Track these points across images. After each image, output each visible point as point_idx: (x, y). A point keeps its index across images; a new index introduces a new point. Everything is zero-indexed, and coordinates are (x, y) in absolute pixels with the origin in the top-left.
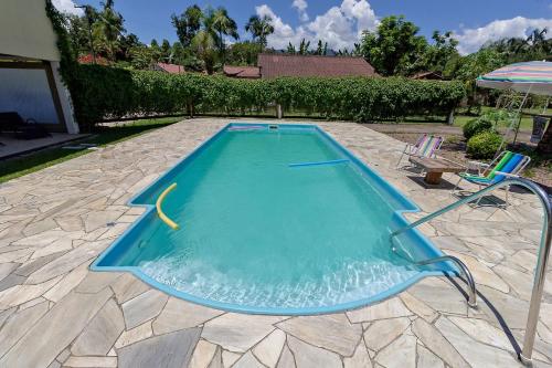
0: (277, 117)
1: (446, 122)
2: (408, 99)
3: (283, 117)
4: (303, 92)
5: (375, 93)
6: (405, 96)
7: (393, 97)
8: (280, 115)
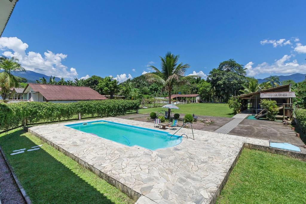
0: (78, 119)
1: (137, 113)
2: (127, 107)
3: (81, 119)
4: (91, 107)
5: (117, 105)
6: (125, 106)
7: (122, 106)
8: (80, 119)
